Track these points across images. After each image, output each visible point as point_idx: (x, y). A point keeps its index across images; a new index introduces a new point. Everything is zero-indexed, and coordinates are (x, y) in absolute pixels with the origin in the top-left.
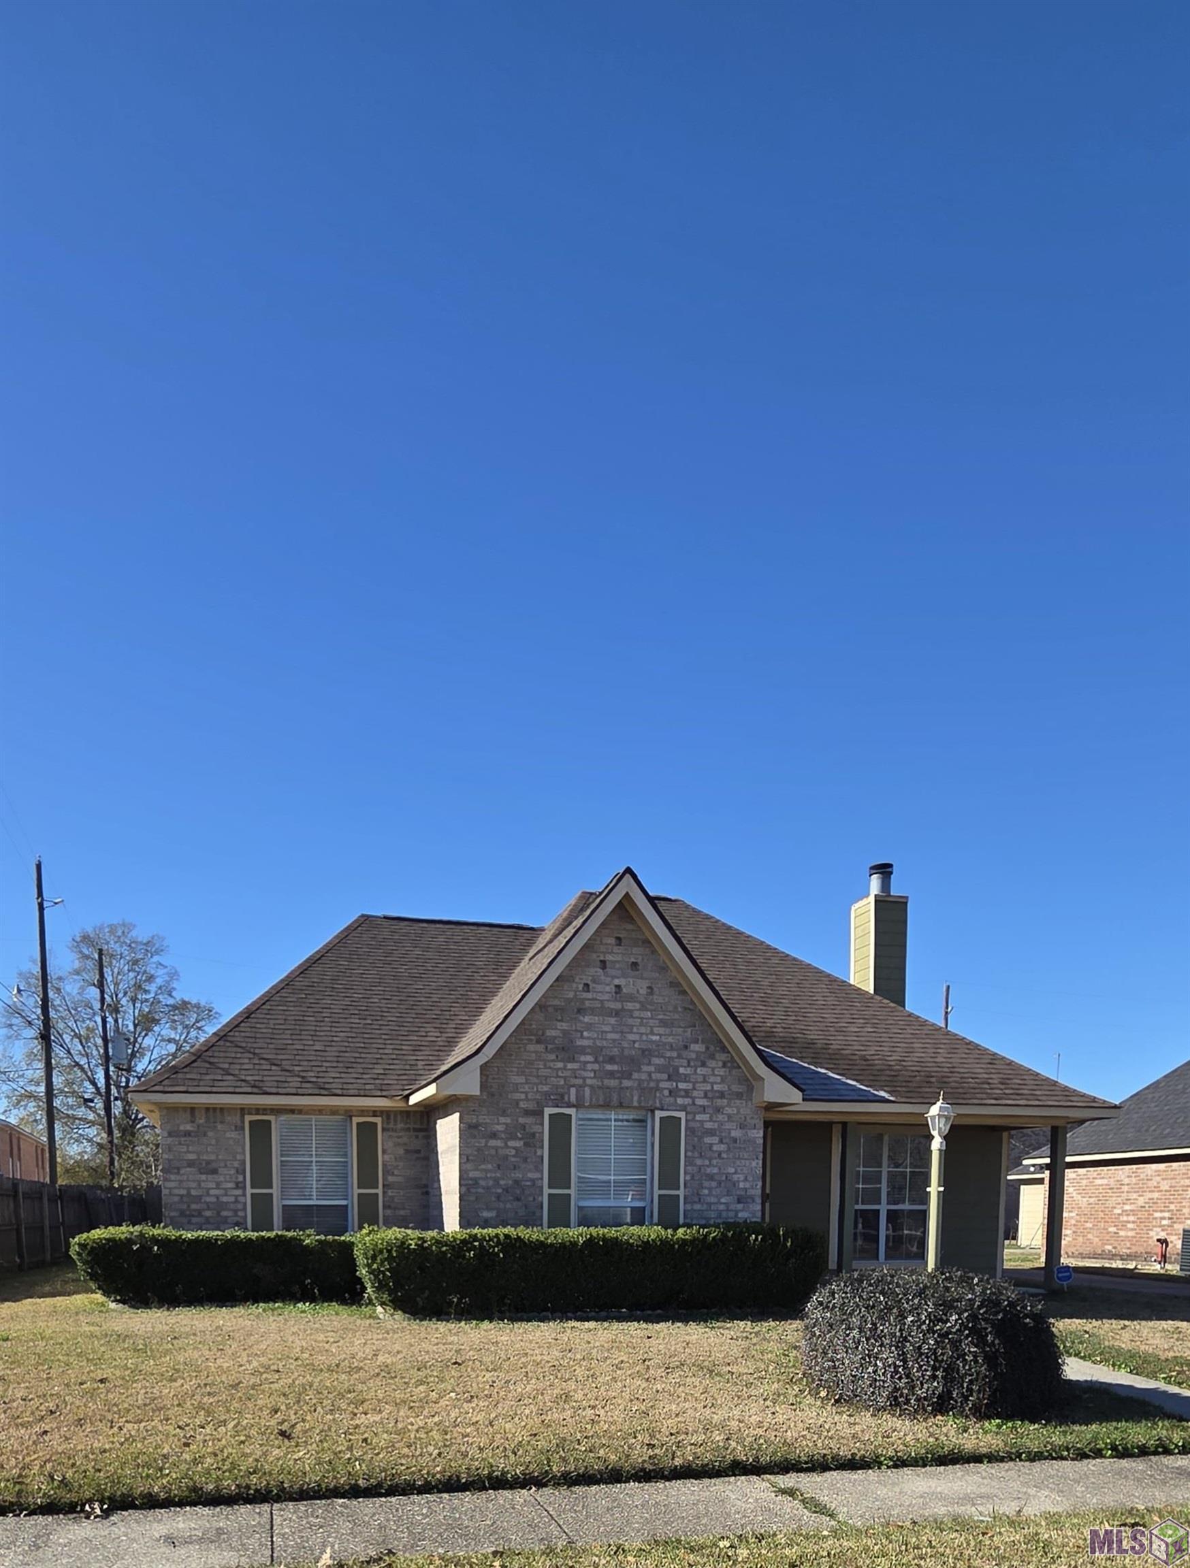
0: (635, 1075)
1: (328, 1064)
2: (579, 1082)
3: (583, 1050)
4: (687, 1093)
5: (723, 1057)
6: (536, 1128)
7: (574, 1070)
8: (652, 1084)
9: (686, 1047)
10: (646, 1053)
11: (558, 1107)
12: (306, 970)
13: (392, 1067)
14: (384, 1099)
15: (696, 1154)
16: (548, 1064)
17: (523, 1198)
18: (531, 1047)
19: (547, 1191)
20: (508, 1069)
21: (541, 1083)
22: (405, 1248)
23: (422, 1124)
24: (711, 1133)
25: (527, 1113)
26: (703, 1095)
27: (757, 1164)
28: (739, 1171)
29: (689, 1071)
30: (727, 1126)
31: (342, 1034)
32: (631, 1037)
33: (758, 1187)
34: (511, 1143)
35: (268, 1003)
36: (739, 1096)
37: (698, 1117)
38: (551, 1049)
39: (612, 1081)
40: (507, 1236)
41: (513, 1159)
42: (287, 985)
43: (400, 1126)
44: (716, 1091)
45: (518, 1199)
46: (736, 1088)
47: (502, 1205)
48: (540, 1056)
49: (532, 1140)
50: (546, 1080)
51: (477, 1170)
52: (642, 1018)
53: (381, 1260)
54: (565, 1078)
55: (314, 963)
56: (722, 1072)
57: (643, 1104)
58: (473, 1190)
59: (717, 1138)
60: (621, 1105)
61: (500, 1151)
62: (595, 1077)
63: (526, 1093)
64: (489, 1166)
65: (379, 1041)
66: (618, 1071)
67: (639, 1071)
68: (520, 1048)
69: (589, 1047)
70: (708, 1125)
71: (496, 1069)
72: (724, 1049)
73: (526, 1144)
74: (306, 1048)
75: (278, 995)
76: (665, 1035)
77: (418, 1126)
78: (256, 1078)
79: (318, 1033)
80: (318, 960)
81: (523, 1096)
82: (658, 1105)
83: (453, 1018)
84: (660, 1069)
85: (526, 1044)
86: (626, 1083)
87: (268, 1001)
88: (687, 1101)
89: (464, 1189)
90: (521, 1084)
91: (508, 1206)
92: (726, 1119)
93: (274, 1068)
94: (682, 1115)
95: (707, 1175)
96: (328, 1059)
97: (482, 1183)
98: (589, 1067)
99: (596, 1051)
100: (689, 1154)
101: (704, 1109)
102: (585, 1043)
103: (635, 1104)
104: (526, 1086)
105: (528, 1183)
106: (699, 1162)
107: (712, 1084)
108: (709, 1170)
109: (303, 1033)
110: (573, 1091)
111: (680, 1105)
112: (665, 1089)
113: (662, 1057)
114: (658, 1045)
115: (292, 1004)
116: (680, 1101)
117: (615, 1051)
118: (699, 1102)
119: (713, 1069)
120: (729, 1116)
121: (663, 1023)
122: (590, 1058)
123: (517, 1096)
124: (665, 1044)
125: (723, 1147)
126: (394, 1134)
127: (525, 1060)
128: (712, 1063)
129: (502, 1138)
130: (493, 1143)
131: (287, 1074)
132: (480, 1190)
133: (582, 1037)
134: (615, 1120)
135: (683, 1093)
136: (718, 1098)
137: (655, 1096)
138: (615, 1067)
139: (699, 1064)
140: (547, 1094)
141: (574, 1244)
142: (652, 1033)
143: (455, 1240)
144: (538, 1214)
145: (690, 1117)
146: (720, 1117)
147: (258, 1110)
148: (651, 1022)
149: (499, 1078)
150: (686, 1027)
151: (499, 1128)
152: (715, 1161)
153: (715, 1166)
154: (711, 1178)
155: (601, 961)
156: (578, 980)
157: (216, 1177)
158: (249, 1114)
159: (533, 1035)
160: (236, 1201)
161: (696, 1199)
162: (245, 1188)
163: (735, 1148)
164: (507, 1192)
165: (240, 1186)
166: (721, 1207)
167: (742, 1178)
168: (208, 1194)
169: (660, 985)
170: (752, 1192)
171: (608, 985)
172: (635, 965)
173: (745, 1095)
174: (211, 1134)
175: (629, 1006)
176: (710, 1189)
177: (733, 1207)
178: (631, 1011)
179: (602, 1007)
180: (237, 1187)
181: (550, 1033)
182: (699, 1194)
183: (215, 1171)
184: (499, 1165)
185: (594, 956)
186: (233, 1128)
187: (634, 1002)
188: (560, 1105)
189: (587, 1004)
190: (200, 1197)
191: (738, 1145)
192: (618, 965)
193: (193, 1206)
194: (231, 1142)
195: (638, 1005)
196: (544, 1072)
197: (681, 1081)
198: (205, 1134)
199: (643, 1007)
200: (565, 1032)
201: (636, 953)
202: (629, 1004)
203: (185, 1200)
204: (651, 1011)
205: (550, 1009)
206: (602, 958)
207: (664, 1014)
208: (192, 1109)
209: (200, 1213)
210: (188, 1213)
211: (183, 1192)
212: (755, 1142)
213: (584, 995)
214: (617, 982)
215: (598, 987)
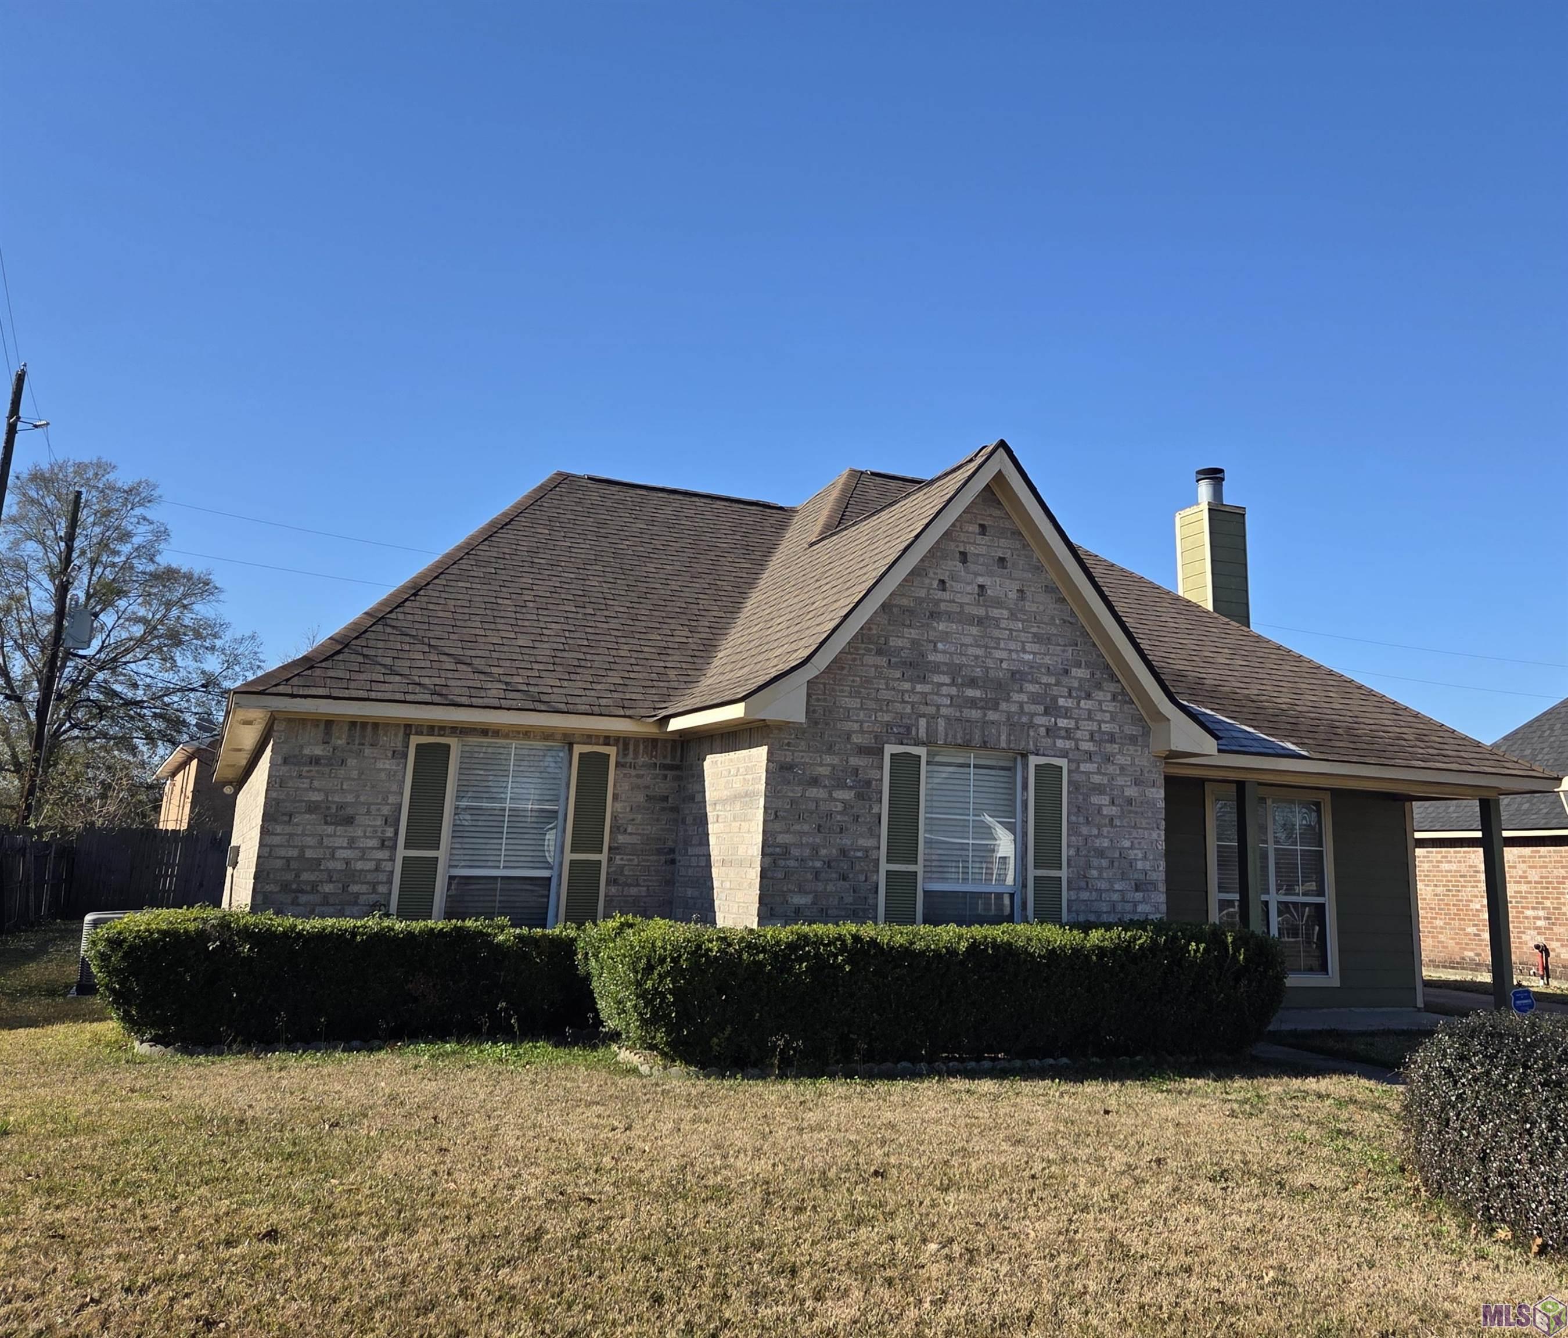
0: (1003, 706)
1: (541, 667)
2: (931, 710)
3: (936, 668)
4: (1068, 734)
5: (1112, 687)
6: (874, 774)
7: (924, 695)
8: (1025, 719)
9: (1066, 672)
10: (1017, 677)
11: (902, 744)
12: (491, 536)
13: (632, 675)
14: (628, 720)
15: (1081, 820)
16: (891, 683)
17: (851, 876)
18: (870, 660)
19: (884, 867)
20: (837, 688)
21: (881, 710)
22: (702, 956)
23: (673, 758)
24: (1100, 789)
25: (862, 751)
26: (1088, 737)
27: (1159, 835)
28: (1137, 846)
29: (1070, 703)
30: (1120, 781)
31: (553, 626)
32: (998, 654)
33: (1161, 868)
34: (839, 794)
35: (442, 576)
36: (1133, 740)
37: (1083, 767)
38: (896, 663)
39: (974, 712)
40: (856, 938)
41: (839, 818)
42: (467, 553)
43: (643, 759)
44: (1104, 733)
45: (845, 878)
46: (1130, 730)
47: (820, 887)
48: (881, 673)
49: (866, 790)
50: (887, 705)
51: (787, 832)
52: (1011, 630)
53: (659, 974)
54: (913, 704)
55: (502, 528)
56: (1109, 706)
57: (1012, 746)
58: (782, 863)
59: (1107, 798)
60: (984, 745)
61: (823, 807)
62: (951, 705)
63: (861, 722)
64: (806, 828)
65: (608, 638)
66: (981, 699)
67: (1008, 699)
68: (854, 660)
69: (945, 664)
70: (1096, 779)
71: (822, 686)
72: (1113, 678)
73: (860, 796)
74: (505, 641)
75: (455, 566)
76: (1040, 654)
77: (668, 761)
78: (437, 681)
79: (520, 623)
80: (506, 524)
81: (856, 726)
82: (1032, 747)
83: (703, 613)
84: (1035, 699)
85: (864, 655)
86: (992, 716)
87: (442, 573)
88: (1068, 744)
89: (768, 859)
90: (856, 709)
91: (830, 887)
92: (1118, 772)
93: (460, 667)
94: (1063, 762)
95: (1096, 850)
96: (539, 658)
97: (795, 852)
98: (944, 690)
99: (954, 670)
100: (1073, 818)
101: (1090, 756)
102: (939, 658)
103: (1003, 745)
104: (862, 713)
105: (859, 854)
106: (1085, 830)
107: (1100, 722)
108: (1097, 843)
109: (498, 620)
110: (923, 722)
111: (1061, 750)
112: (1042, 726)
113: (1037, 683)
114: (1032, 667)
115: (477, 580)
116: (1060, 743)
117: (978, 672)
118: (1084, 746)
119: (1100, 702)
120: (1122, 768)
121: (1038, 638)
122: (946, 679)
123: (848, 726)
124: (1041, 665)
125: (1114, 811)
126: (633, 772)
127: (861, 677)
128: (1099, 695)
129: (825, 786)
130: (813, 792)
131: (482, 677)
132: (792, 863)
133: (935, 650)
134: (975, 766)
135: (1063, 733)
136: (1107, 742)
137: (1028, 735)
138: (977, 693)
139: (1083, 694)
140: (888, 725)
141: (952, 952)
142: (1024, 651)
143: (778, 943)
144: (871, 901)
145: (1073, 766)
146: (1111, 769)
147: (432, 729)
148: (1023, 636)
149: (825, 700)
150: (1065, 645)
151: (823, 771)
152: (1105, 830)
153: (1105, 837)
154: (1101, 853)
155: (960, 553)
156: (931, 575)
157: (350, 829)
158: (417, 734)
159: (872, 643)
160: (377, 869)
161: (1083, 884)
162: (394, 847)
163: (1130, 812)
164: (829, 867)
165: (388, 845)
166: (1116, 897)
167: (1140, 856)
168: (333, 856)
169: (1033, 589)
170: (1153, 876)
171: (969, 584)
172: (1002, 560)
173: (1140, 739)
174: (352, 762)
175: (995, 613)
176: (1100, 869)
177: (1130, 896)
178: (997, 620)
179: (961, 612)
180: (383, 845)
181: (895, 642)
182: (1085, 877)
183: (349, 821)
184: (819, 826)
185: (952, 545)
186: (390, 754)
187: (1002, 608)
188: (905, 741)
189: (943, 606)
190: (318, 861)
191: (1133, 808)
192: (981, 560)
193: (305, 876)
194: (383, 775)
195: (1005, 613)
196: (885, 695)
197: (1060, 717)
198: (343, 762)
199: (1013, 617)
200: (914, 642)
201: (1004, 547)
202: (996, 611)
203: (294, 865)
204: (1023, 621)
205: (895, 610)
206: (962, 550)
207: (1039, 627)
208: (329, 724)
209: (314, 887)
210: (294, 886)
211: (294, 853)
212: (1155, 805)
213: (940, 595)
214: (980, 580)
215: (957, 586)
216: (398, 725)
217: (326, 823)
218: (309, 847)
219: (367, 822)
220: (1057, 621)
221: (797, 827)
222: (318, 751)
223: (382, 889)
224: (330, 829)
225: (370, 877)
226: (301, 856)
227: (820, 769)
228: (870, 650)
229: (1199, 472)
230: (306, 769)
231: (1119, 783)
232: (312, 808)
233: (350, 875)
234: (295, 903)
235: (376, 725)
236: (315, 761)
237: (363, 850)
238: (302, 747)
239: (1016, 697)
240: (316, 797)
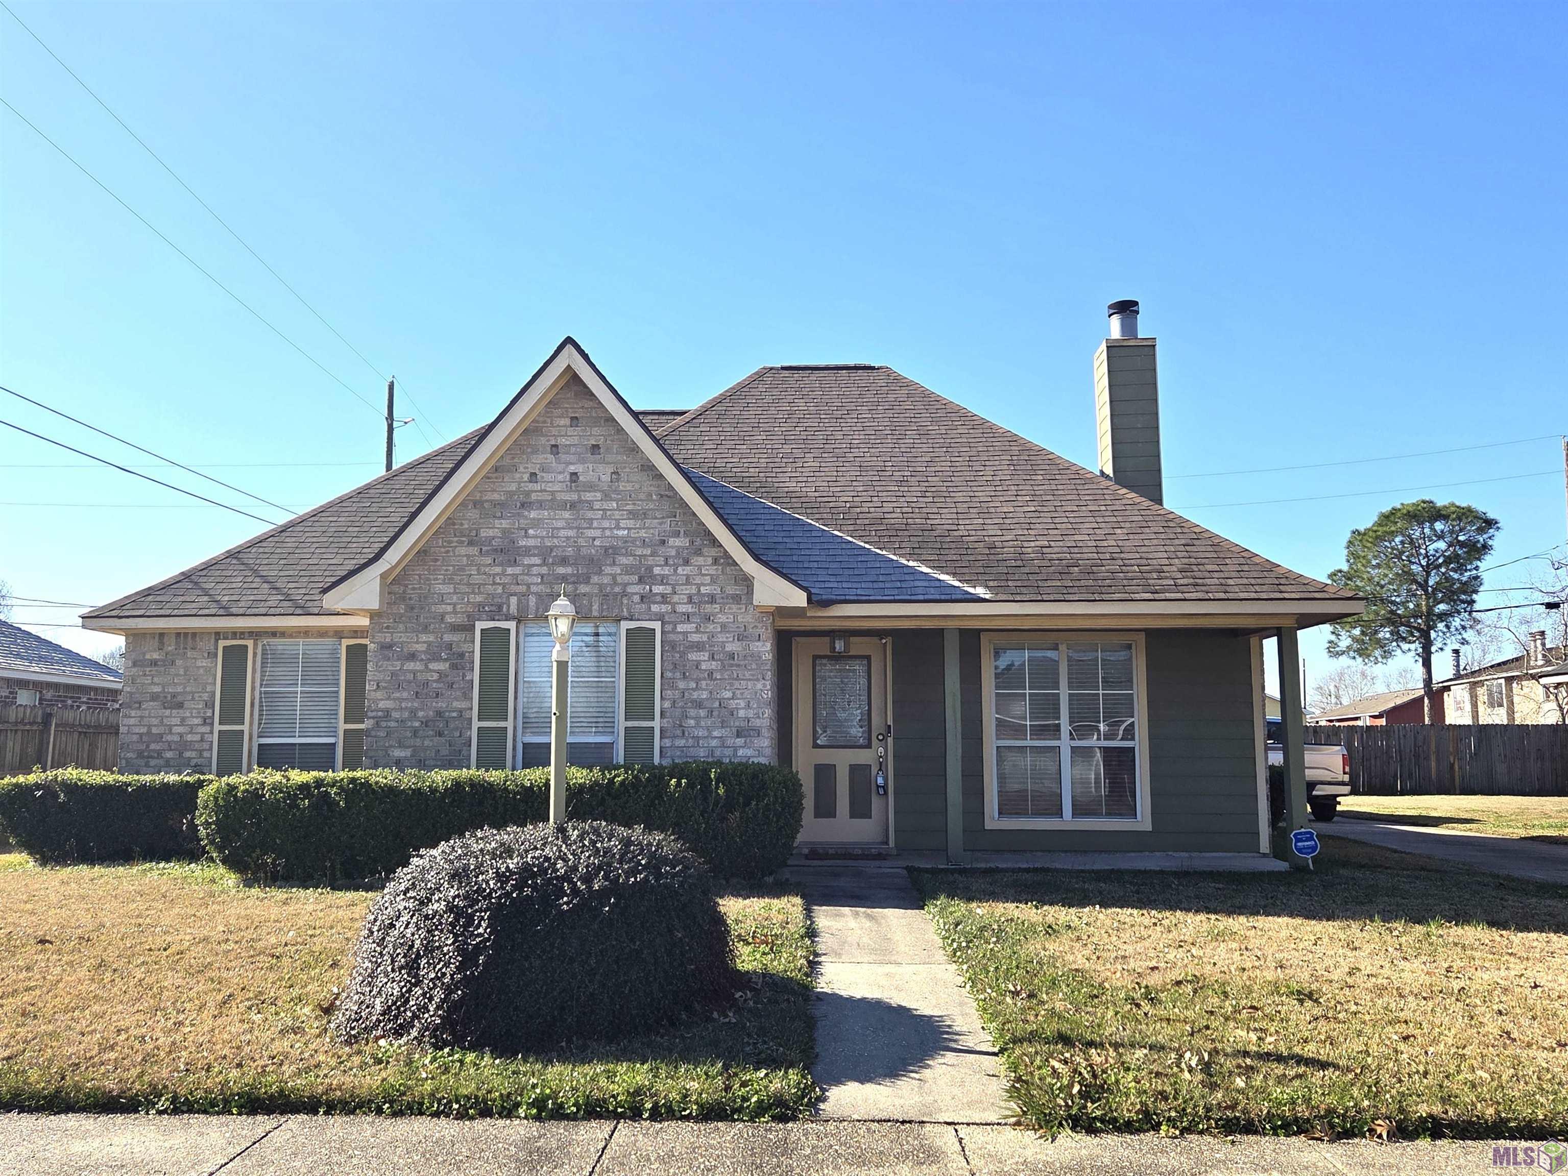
0: (595, 579)
2: (522, 589)
3: (527, 551)
4: (664, 599)
5: (714, 552)
6: (465, 647)
7: (515, 576)
8: (617, 589)
9: (663, 542)
10: (611, 552)
11: (494, 620)
15: (678, 675)
16: (483, 569)
17: (446, 732)
18: (463, 550)
19: (476, 724)
20: (431, 577)
21: (473, 593)
24: (699, 647)
25: (455, 628)
26: (685, 601)
29: (666, 571)
30: (721, 638)
32: (591, 533)
34: (433, 666)
36: (737, 599)
37: (680, 628)
38: (488, 551)
41: (434, 685)
44: (704, 595)
45: (440, 734)
46: (731, 590)
47: (418, 742)
48: (473, 561)
49: (460, 661)
50: (479, 588)
51: (389, 698)
52: (604, 510)
54: (504, 585)
56: (712, 570)
57: (605, 614)
58: (384, 724)
59: (707, 654)
61: (419, 676)
62: (542, 583)
63: (455, 605)
64: (405, 695)
66: (573, 575)
67: (600, 573)
68: (448, 552)
69: (536, 547)
70: (695, 638)
71: (417, 577)
72: (717, 542)
73: (454, 667)
76: (635, 529)
81: (449, 608)
82: (625, 614)
84: (628, 570)
85: (456, 547)
88: (665, 608)
90: (450, 593)
91: (427, 743)
92: (719, 630)
93: (263, 585)
94: (657, 625)
95: (693, 701)
97: (396, 715)
98: (535, 570)
99: (545, 553)
100: (667, 674)
101: (688, 617)
102: (531, 542)
103: (595, 614)
104: (455, 597)
105: (454, 714)
106: (682, 684)
107: (699, 586)
108: (695, 695)
110: (514, 600)
111: (655, 614)
112: (636, 594)
113: (631, 555)
114: (626, 542)
116: (655, 608)
117: (570, 551)
118: (682, 608)
120: (724, 626)
121: (633, 515)
122: (537, 560)
123: (442, 608)
124: (635, 539)
125: (714, 665)
127: (453, 566)
128: (700, 560)
129: (422, 660)
130: (411, 666)
131: (273, 591)
132: (393, 724)
133: (527, 536)
135: (659, 598)
136: (708, 602)
137: (622, 603)
138: (569, 570)
139: (681, 561)
140: (481, 605)
142: (618, 527)
144: (464, 753)
145: (668, 628)
146: (711, 627)
147: (236, 634)
148: (617, 514)
149: (420, 588)
150: (663, 518)
151: (421, 647)
152: (704, 683)
153: (704, 690)
154: (699, 704)
155: (553, 446)
156: (522, 469)
157: (181, 711)
158: (224, 639)
159: (464, 536)
160: (202, 740)
161: (679, 732)
162: (212, 724)
163: (732, 665)
164: (426, 726)
165: (207, 721)
166: (714, 743)
167: (743, 704)
168: (171, 733)
169: (627, 470)
170: (757, 723)
171: (560, 473)
172: (595, 448)
173: (743, 597)
174: (179, 662)
175: (588, 496)
176: (697, 718)
177: (729, 742)
178: (590, 502)
179: (553, 500)
180: (205, 723)
181: (484, 533)
182: (681, 726)
183: (180, 706)
184: (417, 693)
185: (543, 440)
186: (206, 655)
187: (595, 491)
188: (497, 618)
189: (534, 497)
190: (161, 736)
191: (736, 662)
192: (573, 450)
193: (153, 746)
194: (201, 671)
195: (599, 495)
196: (477, 579)
197: (656, 585)
198: (173, 663)
199: (606, 497)
200: (504, 531)
201: (597, 435)
202: (588, 494)
203: (145, 738)
204: (617, 501)
205: (486, 505)
206: (553, 443)
207: (634, 504)
208: (161, 635)
209: (159, 754)
210: (146, 754)
211: (144, 730)
212: (760, 657)
213: (531, 486)
214: (572, 468)
215: (548, 477)
216: (209, 633)
217: (165, 708)
218: (155, 726)
219: (193, 706)
220: (654, 497)
221: (398, 695)
222: (156, 656)
223: (206, 754)
224: (168, 712)
225: (197, 746)
226: (149, 733)
227: (417, 646)
228: (463, 542)
229: (1110, 307)
230: (148, 669)
231: (721, 640)
232: (154, 697)
233: (183, 745)
234: (147, 765)
235: (194, 635)
236: (154, 663)
237: (191, 726)
238: (144, 654)
239: (608, 570)
240: (157, 689)
